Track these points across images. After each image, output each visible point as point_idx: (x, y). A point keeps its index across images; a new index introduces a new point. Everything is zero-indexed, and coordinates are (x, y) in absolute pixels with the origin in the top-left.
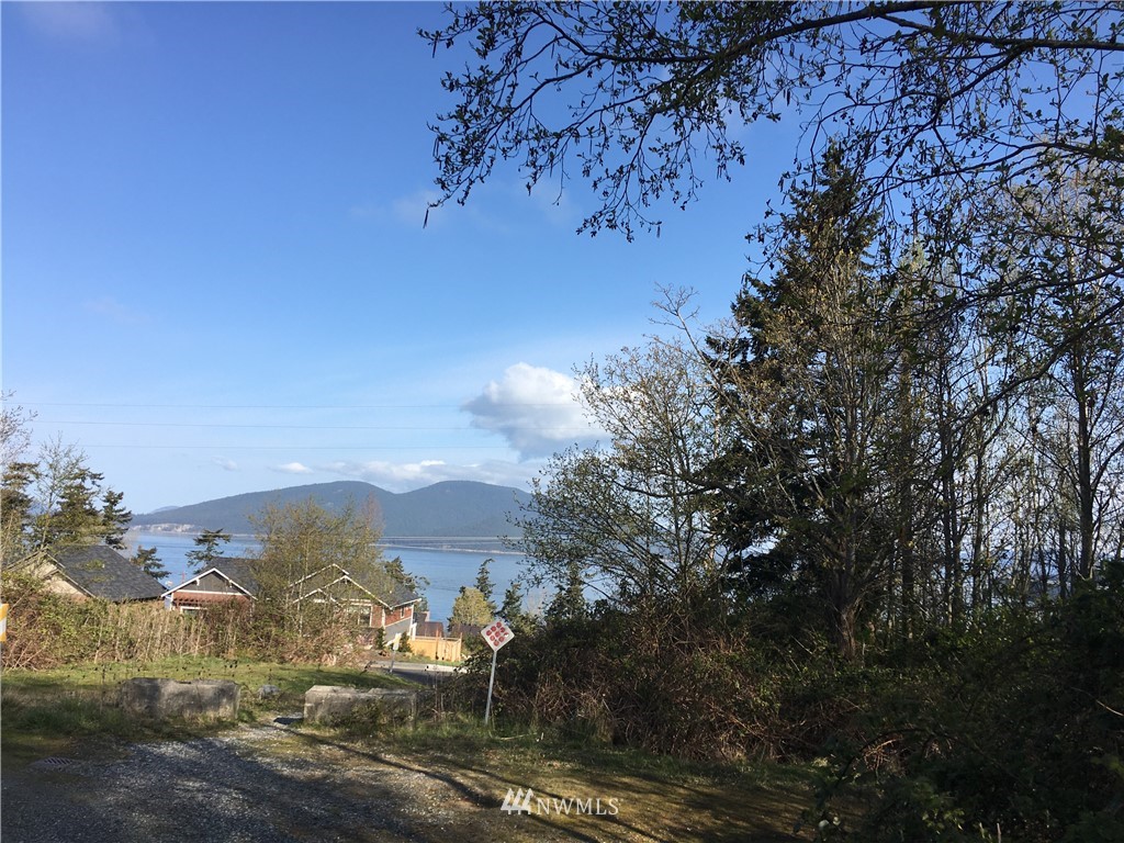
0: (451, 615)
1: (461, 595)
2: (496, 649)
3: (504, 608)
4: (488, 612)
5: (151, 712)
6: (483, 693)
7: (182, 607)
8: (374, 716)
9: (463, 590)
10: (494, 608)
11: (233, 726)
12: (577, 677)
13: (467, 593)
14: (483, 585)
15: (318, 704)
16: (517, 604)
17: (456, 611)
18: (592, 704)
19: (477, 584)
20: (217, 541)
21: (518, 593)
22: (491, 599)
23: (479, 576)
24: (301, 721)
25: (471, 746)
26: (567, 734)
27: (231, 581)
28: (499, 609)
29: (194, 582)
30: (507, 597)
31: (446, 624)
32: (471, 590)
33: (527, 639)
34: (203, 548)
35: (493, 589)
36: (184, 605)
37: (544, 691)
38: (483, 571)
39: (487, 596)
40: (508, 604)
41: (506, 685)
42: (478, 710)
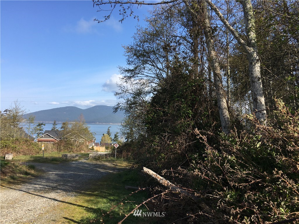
0: (101, 141)
1: (103, 136)
2: (116, 148)
3: (114, 139)
4: (110, 140)
5: (66, 158)
9: (103, 135)
10: (112, 139)
14: (109, 133)
15: (91, 156)
16: (117, 137)
17: (102, 140)
19: (107, 133)
21: (118, 135)
22: (111, 137)
23: (108, 131)
24: (88, 159)
27: (51, 136)
28: (113, 139)
29: (42, 136)
30: (115, 136)
31: (100, 143)
32: (106, 135)
33: (121, 146)
35: (111, 134)
36: (40, 142)
37: (123, 153)
38: (108, 130)
39: (110, 136)
40: (115, 137)
41: (118, 153)
42: (114, 157)
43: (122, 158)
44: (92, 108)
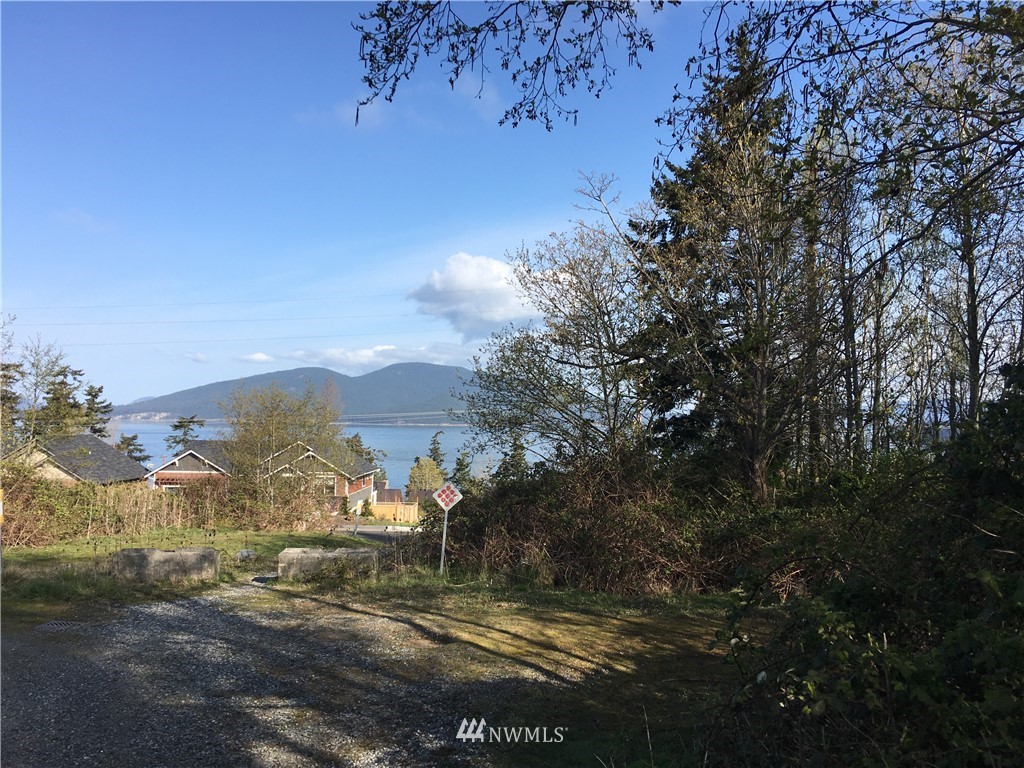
1: (415, 465)
2: (447, 509)
3: (455, 474)
4: (440, 478)
5: (141, 577)
6: (438, 547)
7: (164, 486)
8: (341, 572)
9: (417, 460)
10: (446, 474)
11: (215, 586)
12: (519, 529)
13: (422, 462)
14: (435, 455)
15: (290, 565)
16: (466, 470)
17: (411, 477)
18: (535, 553)
19: (430, 454)
20: (192, 426)
21: (468, 460)
22: (442, 467)
23: (431, 447)
24: (276, 579)
25: (428, 593)
26: (513, 579)
27: (206, 461)
28: (451, 475)
29: (174, 464)
30: (458, 464)
31: (404, 490)
32: (425, 460)
33: (474, 499)
34: (179, 433)
36: (165, 484)
37: (491, 543)
38: (434, 442)
39: (439, 465)
40: (458, 470)
41: (457, 540)
42: (433, 562)
43: (483, 576)
44: (381, 370)
